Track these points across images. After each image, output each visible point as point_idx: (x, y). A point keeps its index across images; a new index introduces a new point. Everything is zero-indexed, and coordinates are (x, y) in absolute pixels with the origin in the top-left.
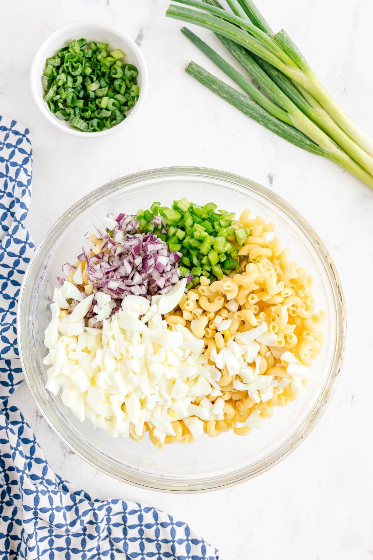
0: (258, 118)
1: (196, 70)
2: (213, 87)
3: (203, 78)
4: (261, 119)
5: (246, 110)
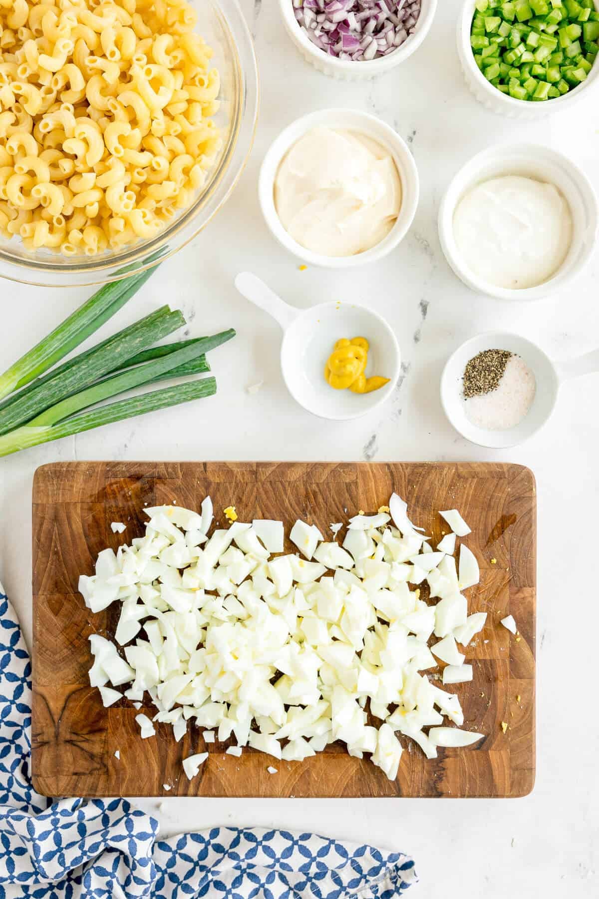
0: (64, 380)
1: (171, 326)
2: (138, 339)
3: (157, 330)
4: (61, 384)
5: (84, 369)
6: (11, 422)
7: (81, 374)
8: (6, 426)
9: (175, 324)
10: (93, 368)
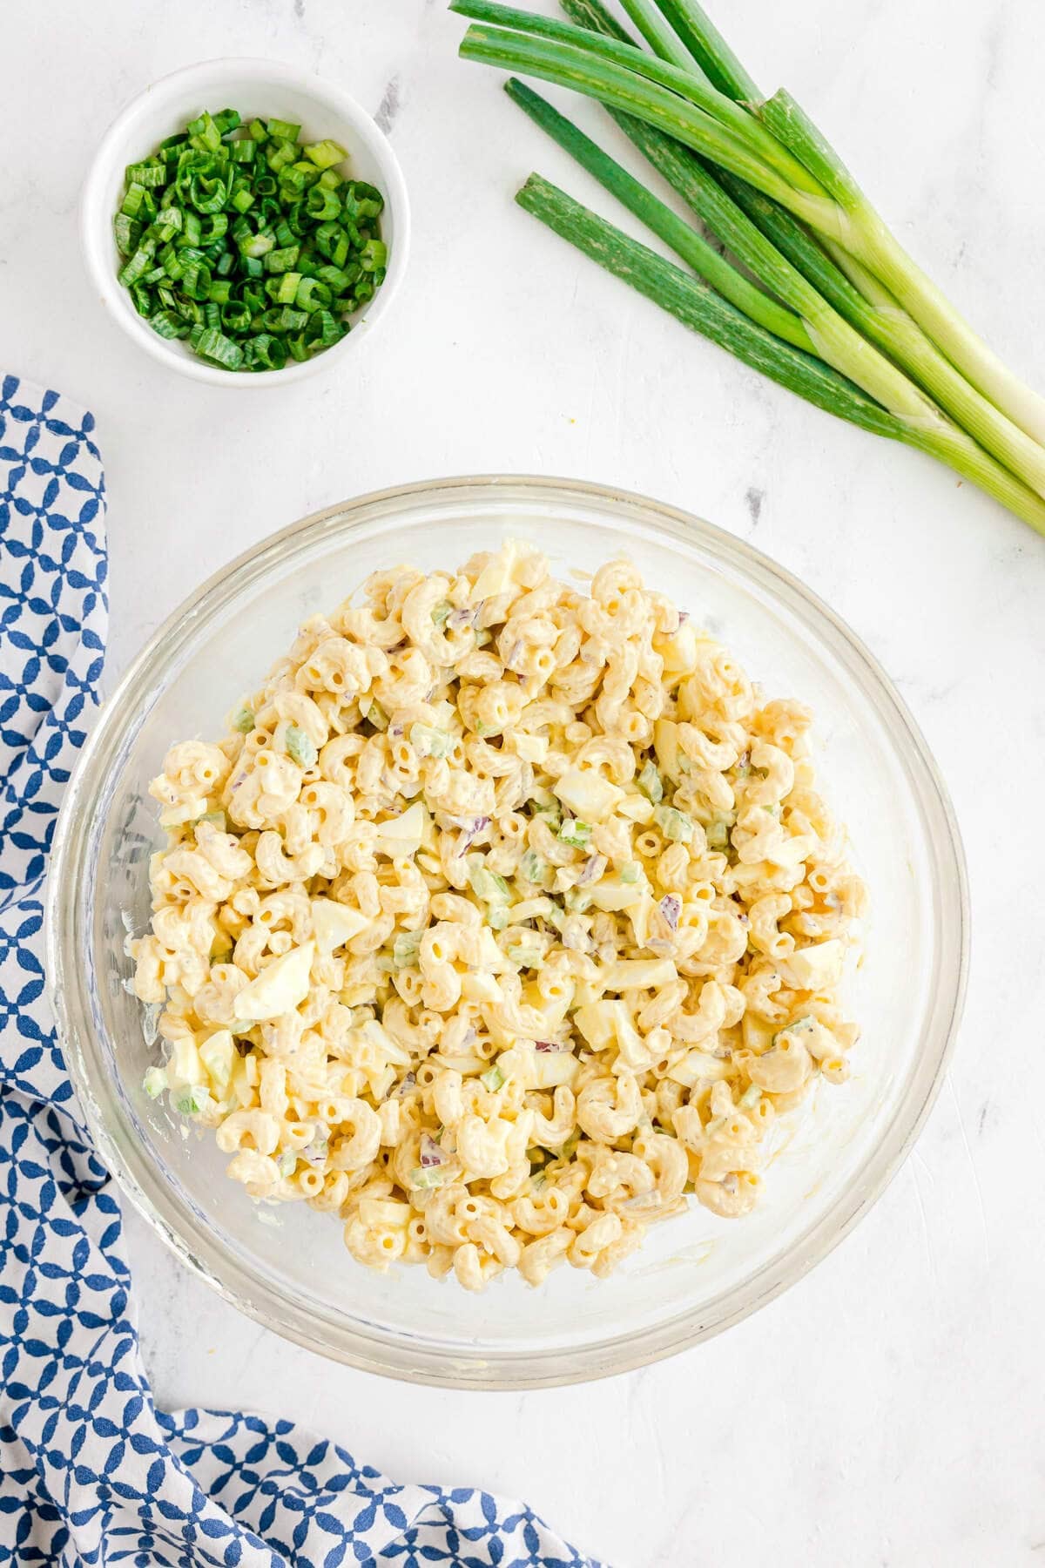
6: (828, 384)
7: (693, 311)
8: (837, 389)
9: (541, 196)
10: (676, 296)
